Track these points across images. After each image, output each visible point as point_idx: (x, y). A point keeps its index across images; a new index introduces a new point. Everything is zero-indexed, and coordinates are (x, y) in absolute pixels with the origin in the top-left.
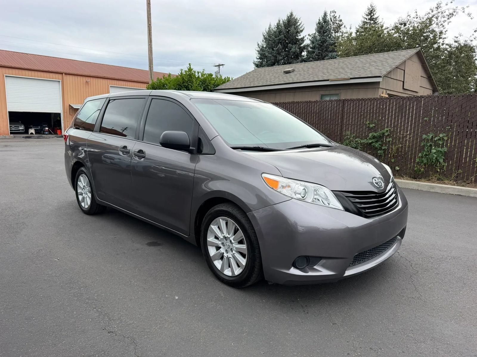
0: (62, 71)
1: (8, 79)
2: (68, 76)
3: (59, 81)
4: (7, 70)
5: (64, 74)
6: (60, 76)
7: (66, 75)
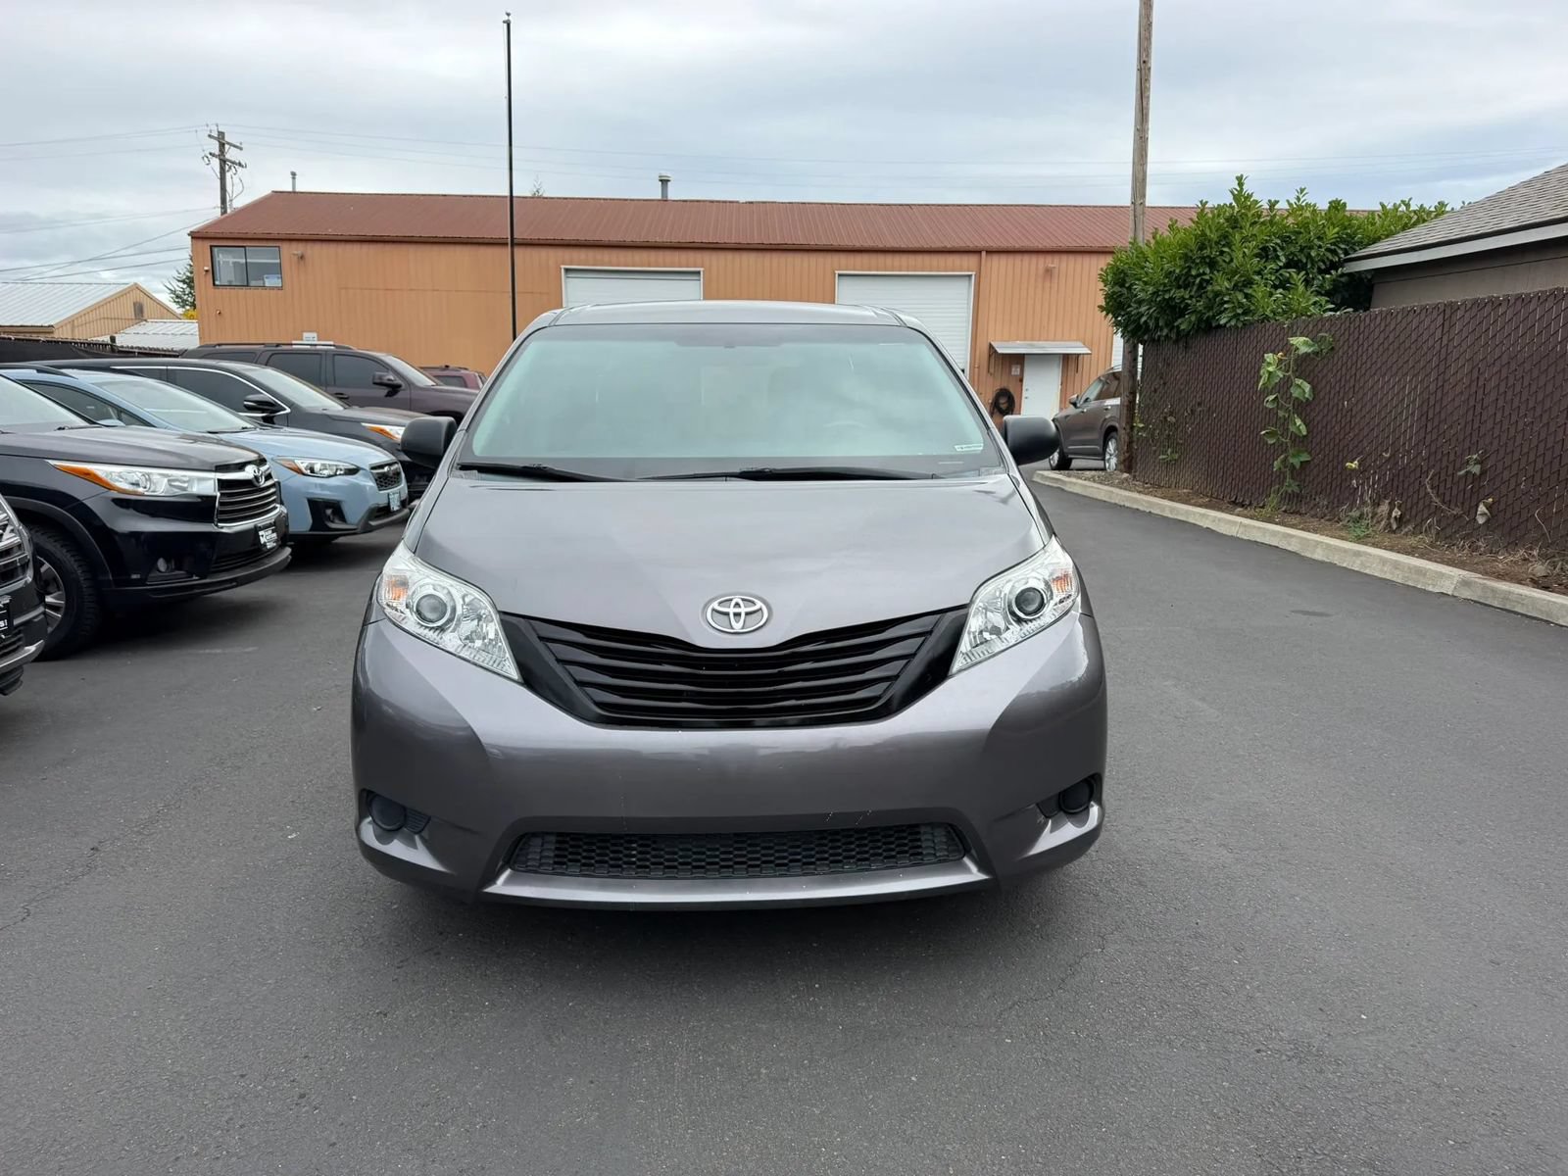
0: (980, 244)
1: (846, 282)
2: (995, 258)
3: (970, 276)
4: (843, 258)
5: (984, 253)
6: (973, 260)
7: (989, 257)
